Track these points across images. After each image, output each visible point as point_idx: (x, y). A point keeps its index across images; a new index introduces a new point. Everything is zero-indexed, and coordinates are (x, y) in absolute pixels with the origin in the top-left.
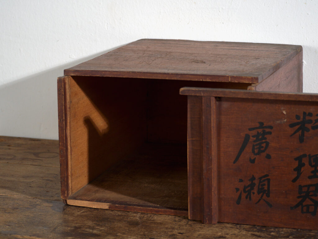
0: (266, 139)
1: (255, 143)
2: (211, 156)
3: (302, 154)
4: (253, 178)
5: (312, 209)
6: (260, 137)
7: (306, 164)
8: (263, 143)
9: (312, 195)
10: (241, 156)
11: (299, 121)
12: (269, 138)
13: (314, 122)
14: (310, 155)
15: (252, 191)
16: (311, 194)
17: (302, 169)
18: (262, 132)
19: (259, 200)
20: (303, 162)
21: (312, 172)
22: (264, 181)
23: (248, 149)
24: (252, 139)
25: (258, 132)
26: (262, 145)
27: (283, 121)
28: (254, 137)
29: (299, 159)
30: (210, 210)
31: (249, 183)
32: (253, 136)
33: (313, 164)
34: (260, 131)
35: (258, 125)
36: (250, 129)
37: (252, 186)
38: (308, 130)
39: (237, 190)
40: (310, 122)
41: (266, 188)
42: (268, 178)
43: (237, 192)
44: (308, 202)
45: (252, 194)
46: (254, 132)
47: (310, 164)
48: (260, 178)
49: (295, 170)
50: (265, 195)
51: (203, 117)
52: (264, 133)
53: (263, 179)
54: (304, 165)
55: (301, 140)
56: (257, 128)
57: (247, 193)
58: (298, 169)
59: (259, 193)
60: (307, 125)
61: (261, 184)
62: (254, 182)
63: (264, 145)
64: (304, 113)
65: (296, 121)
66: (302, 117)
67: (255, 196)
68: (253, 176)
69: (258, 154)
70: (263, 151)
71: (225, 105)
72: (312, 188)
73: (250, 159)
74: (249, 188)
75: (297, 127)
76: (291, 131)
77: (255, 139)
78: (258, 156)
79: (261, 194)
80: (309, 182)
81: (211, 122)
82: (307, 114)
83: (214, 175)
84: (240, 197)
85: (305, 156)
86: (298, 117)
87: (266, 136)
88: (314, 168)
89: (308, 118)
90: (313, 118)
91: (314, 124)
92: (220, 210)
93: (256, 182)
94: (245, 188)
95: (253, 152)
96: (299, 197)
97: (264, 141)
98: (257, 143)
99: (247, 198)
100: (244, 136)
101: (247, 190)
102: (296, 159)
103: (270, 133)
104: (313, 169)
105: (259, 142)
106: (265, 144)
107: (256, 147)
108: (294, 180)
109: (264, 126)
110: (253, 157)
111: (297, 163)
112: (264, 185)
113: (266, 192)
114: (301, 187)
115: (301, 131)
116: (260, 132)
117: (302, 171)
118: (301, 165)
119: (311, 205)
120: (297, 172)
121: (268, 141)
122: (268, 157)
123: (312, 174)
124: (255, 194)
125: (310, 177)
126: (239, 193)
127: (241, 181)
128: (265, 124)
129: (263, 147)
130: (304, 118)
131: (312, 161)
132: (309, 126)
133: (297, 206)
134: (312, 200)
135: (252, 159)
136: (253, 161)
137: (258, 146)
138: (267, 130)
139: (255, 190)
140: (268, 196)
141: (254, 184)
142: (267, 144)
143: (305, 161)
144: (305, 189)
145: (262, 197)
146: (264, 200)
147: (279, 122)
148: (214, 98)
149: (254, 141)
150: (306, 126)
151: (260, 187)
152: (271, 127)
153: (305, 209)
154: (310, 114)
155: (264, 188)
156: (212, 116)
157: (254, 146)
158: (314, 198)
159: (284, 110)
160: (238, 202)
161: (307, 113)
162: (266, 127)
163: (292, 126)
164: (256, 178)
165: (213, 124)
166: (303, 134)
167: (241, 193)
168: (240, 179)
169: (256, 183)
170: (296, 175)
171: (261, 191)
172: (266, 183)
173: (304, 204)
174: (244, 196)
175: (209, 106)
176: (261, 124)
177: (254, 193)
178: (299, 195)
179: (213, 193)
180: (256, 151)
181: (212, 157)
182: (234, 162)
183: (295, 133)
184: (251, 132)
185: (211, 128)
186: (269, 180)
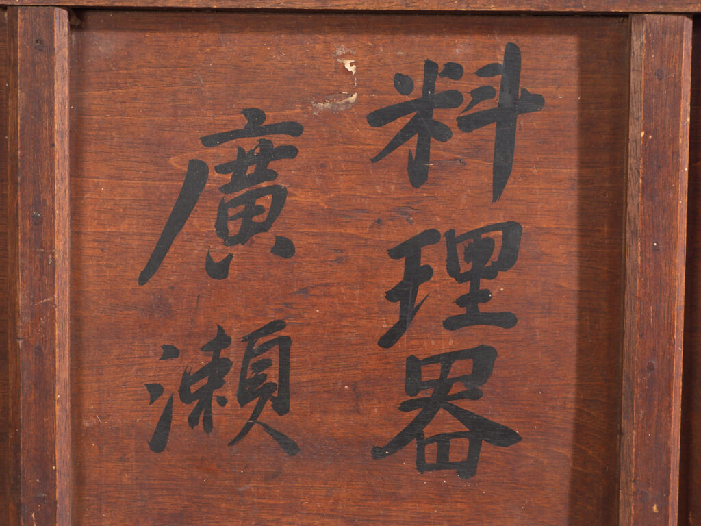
0: (273, 175)
1: (229, 197)
2: (53, 254)
3: (419, 229)
4: (222, 339)
5: (459, 451)
6: (251, 170)
7: (436, 269)
8: (261, 193)
9: (460, 396)
10: (172, 249)
11: (407, 98)
12: (285, 170)
13: (468, 98)
14: (450, 234)
15: (216, 393)
16: (456, 389)
17: (422, 292)
18: (258, 151)
19: (247, 429)
20: (424, 262)
21: (461, 301)
22: (265, 347)
23: (201, 221)
24: (215, 179)
25: (241, 151)
26: (259, 202)
27: (343, 101)
28: (226, 172)
29: (408, 251)
30: (48, 478)
31: (203, 360)
32: (221, 169)
33: (465, 267)
34: (250, 144)
35: (240, 122)
36: (209, 141)
37: (216, 371)
38: (443, 134)
39: (155, 390)
40: (454, 98)
41: (272, 375)
42: (282, 333)
43: (152, 402)
44: (445, 422)
45: (214, 403)
46: (225, 152)
47: (453, 271)
48: (250, 339)
49: (391, 296)
50: (269, 403)
51: (21, 94)
52: (268, 153)
53: (262, 340)
54: (428, 272)
55: (418, 174)
56: (236, 134)
57: (196, 403)
58: (403, 294)
59: (243, 400)
60: (437, 115)
61: (253, 360)
62: (223, 354)
63: (265, 202)
64: (430, 66)
65: (397, 98)
66: (419, 83)
67: (229, 414)
68: (220, 329)
69: (242, 238)
70: (263, 227)
71: (104, 44)
72: (461, 367)
73: (209, 261)
74: (204, 381)
75: (399, 124)
76: (376, 139)
77: (229, 177)
78: (240, 246)
79: (253, 403)
80: (448, 342)
81: (52, 110)
82: (441, 68)
84: (166, 420)
85: (430, 236)
86: (402, 83)
87: (273, 165)
88: (469, 284)
89: (442, 85)
90: (465, 86)
91: (467, 109)
92: (79, 479)
93: (234, 354)
94: (187, 380)
95: (222, 230)
96: (406, 407)
97: (264, 185)
98: (237, 194)
99: (193, 421)
100: (185, 169)
101: (193, 389)
102: (396, 253)
103: (291, 152)
104: (465, 288)
105: (244, 191)
106: (269, 197)
107: (231, 213)
108: (389, 339)
109: (266, 123)
110: (220, 252)
111: (400, 266)
112: (267, 364)
113: (275, 394)
114: (414, 365)
115: (415, 138)
116: (247, 150)
117: (418, 301)
118: (417, 274)
119: (456, 435)
120: (399, 304)
121: (280, 182)
122: (284, 248)
123: (462, 311)
124: (228, 405)
125: (451, 324)
126: (162, 402)
127: (170, 353)
128: (271, 118)
129: (260, 210)
130: (429, 85)
131: (461, 257)
132: (447, 117)
133: (400, 442)
134: (458, 413)
135: (217, 259)
136: (219, 270)
137: (242, 207)
138: (279, 140)
139: (230, 391)
140: (282, 408)
141: (227, 364)
142: (280, 196)
143: (433, 256)
144: (431, 373)
145: (256, 414)
146: (266, 426)
147: (328, 105)
148: (65, 12)
149: (226, 188)
150: (435, 117)
151: (250, 374)
152: (294, 129)
153: (431, 450)
154: (453, 70)
155: (265, 376)
156: (57, 86)
157: (223, 208)
158: (466, 405)
159: (344, 56)
160: (159, 442)
161: (441, 63)
162: (273, 129)
163: (379, 118)
164: (233, 339)
165: (61, 121)
166: (423, 152)
167: (171, 401)
168: (165, 347)
169: (232, 359)
170: (396, 319)
171: (252, 390)
172: (274, 355)
173: (429, 431)
174: (182, 413)
175: (44, 46)
176: (255, 116)
177: (223, 401)
178: (409, 398)
179: (57, 407)
180: (233, 228)
181: (54, 259)
182: (143, 279)
183: (391, 147)
184: (214, 150)
185: (51, 137)
186: (284, 344)
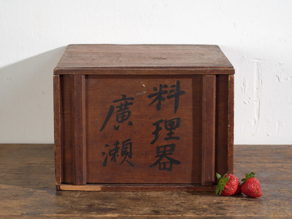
0: (128, 108)
1: (119, 113)
3: (159, 119)
4: (118, 143)
5: (168, 166)
6: (123, 107)
7: (162, 128)
8: (125, 112)
9: (168, 154)
10: (107, 124)
11: (156, 92)
12: (130, 108)
13: (169, 92)
14: (165, 120)
15: (116, 154)
16: (167, 153)
17: (160, 133)
18: (125, 103)
19: (123, 161)
20: (160, 126)
21: (168, 134)
22: (127, 144)
23: (113, 118)
24: (116, 109)
25: (121, 103)
26: (125, 114)
27: (143, 93)
28: (118, 108)
29: (157, 124)
30: (81, 172)
31: (114, 147)
32: (117, 107)
33: (169, 127)
34: (123, 102)
35: (121, 97)
36: (114, 102)
37: (116, 149)
38: (164, 100)
39: (104, 154)
40: (166, 92)
41: (128, 150)
42: (130, 141)
43: (103, 156)
44: (165, 160)
45: (116, 156)
46: (118, 104)
47: (166, 128)
48: (124, 143)
49: (153, 133)
50: (128, 156)
51: (75, 93)
52: (127, 104)
53: (126, 143)
54: (161, 128)
55: (158, 108)
56: (120, 100)
57: (112, 156)
58: (156, 133)
59: (122, 155)
61: (124, 147)
62: (118, 146)
63: (126, 114)
64: (161, 85)
65: (154, 92)
66: (159, 89)
67: (119, 158)
68: (117, 141)
69: (122, 122)
70: (126, 119)
71: (92, 81)
72: (168, 148)
73: (115, 127)
74: (114, 152)
75: (154, 97)
76: (149, 101)
77: (119, 109)
78: (121, 123)
79: (124, 156)
80: (165, 143)
81: (82, 96)
82: (163, 86)
83: (84, 142)
84: (106, 159)
85: (161, 121)
86: (155, 89)
87: (128, 106)
88: (169, 131)
89: (163, 89)
90: (168, 89)
91: (168, 94)
92: (88, 172)
93: (120, 146)
94: (110, 151)
95: (117, 120)
96: (157, 157)
97: (126, 110)
98: (120, 113)
99: (112, 160)
100: (110, 107)
101: (112, 153)
102: (154, 124)
103: (132, 104)
104: (169, 132)
105: (122, 112)
106: (127, 113)
107: (119, 116)
108: (153, 143)
109: (126, 98)
110: (117, 125)
111: (155, 127)
112: (127, 148)
113: (129, 154)
114: (158, 148)
115: (158, 100)
116: (122, 103)
117: (159, 134)
118: (158, 129)
119: (167, 162)
120: (155, 135)
121: (129, 110)
122: (130, 124)
123: (168, 136)
124: (119, 157)
125: (166, 139)
126: (105, 156)
127: (107, 146)
128: (127, 96)
129: (125, 116)
130: (160, 89)
131: (168, 125)
132: (165, 96)
133: (155, 164)
134: (168, 158)
136: (117, 128)
137: (121, 115)
138: (129, 101)
139: (119, 153)
140: (130, 157)
141: (119, 148)
142: (129, 113)
143: (162, 125)
144: (162, 149)
145: (125, 158)
146: (127, 161)
147: (139, 94)
148: (84, 76)
149: (118, 111)
150: (162, 96)
151: (124, 150)
152: (132, 99)
153: (162, 166)
154: (166, 86)
155: (127, 150)
156: (83, 91)
157: (117, 115)
158: (169, 156)
159: (143, 83)
160: (105, 165)
162: (128, 99)
163: (150, 96)
164: (120, 143)
165: (83, 98)
166: (160, 103)
167: (107, 156)
168: (105, 144)
169: (120, 147)
170: (154, 138)
171: (124, 153)
172: (129, 146)
173: (162, 161)
174: (109, 158)
175: (80, 83)
176: (124, 96)
177: (118, 156)
178: (157, 155)
179: (83, 157)
180: (120, 120)
181: (82, 127)
182: (101, 130)
183: (153, 102)
184: (116, 103)
185: (82, 102)
186: (131, 143)
